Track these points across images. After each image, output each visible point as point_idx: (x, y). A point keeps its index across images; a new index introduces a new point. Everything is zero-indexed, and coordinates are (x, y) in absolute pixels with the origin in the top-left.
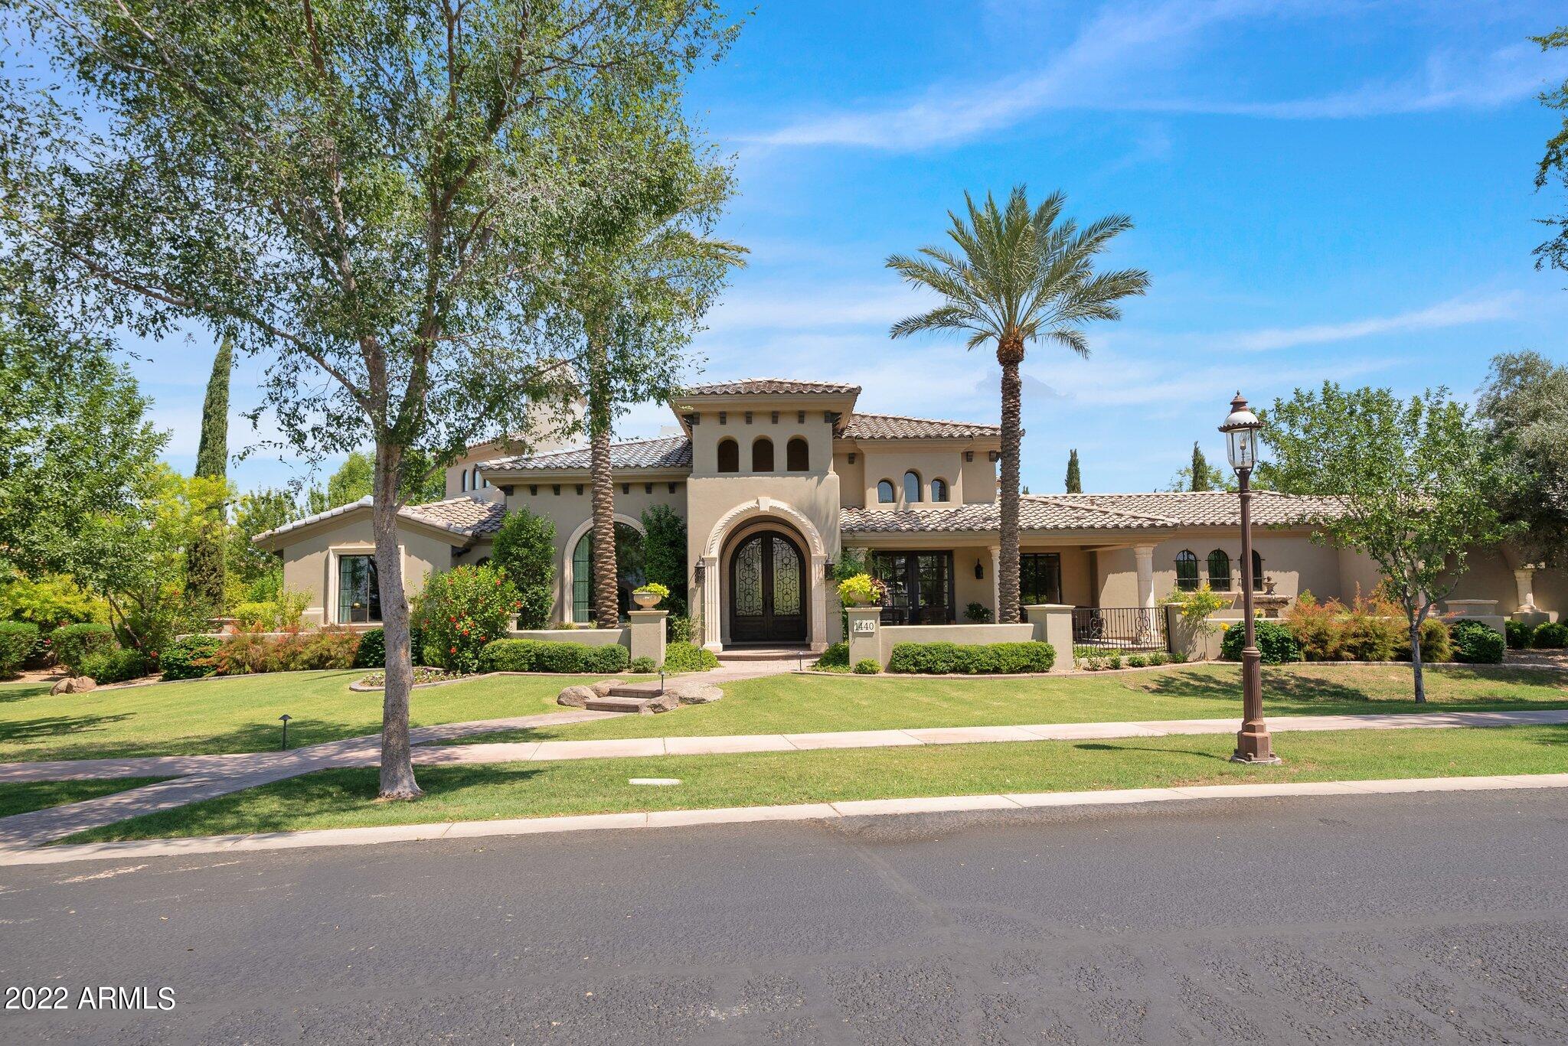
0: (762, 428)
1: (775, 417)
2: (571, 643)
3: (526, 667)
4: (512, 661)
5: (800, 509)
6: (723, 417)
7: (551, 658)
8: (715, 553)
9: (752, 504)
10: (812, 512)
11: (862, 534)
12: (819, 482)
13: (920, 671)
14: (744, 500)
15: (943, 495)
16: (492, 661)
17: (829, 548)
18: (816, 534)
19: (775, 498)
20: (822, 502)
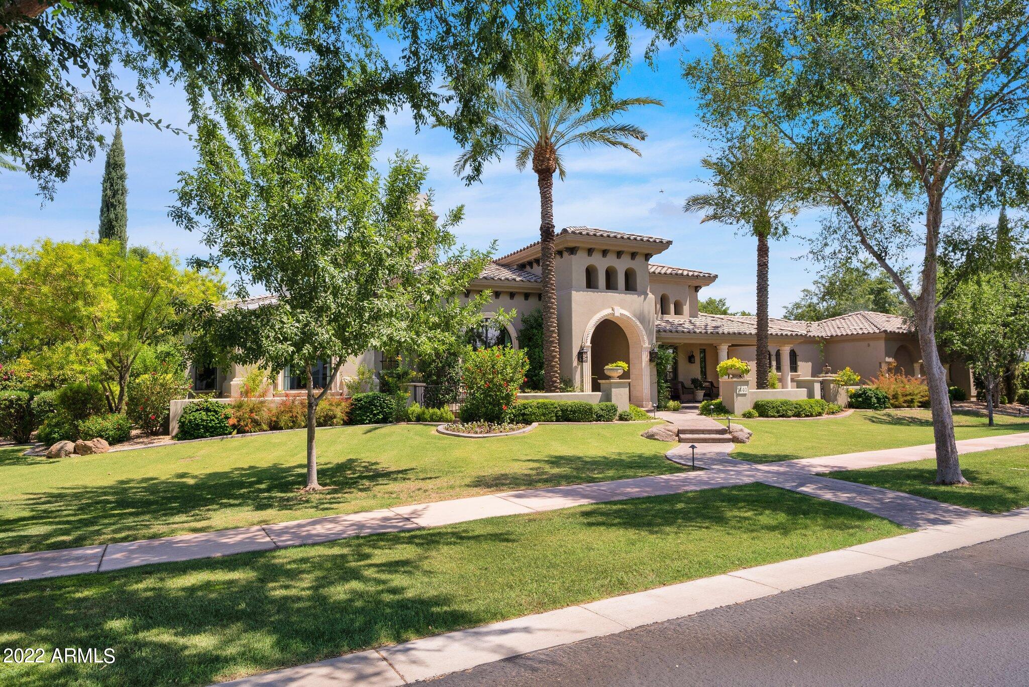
0: (610, 261)
1: (619, 254)
2: (584, 401)
3: (554, 418)
4: (544, 415)
5: (635, 316)
6: (590, 251)
7: (574, 412)
8: (589, 344)
9: (609, 311)
10: (642, 318)
11: (664, 333)
12: (645, 299)
13: (780, 416)
14: (604, 308)
15: (678, 311)
16: (524, 414)
17: (650, 342)
18: (644, 333)
19: (622, 308)
20: (646, 312)
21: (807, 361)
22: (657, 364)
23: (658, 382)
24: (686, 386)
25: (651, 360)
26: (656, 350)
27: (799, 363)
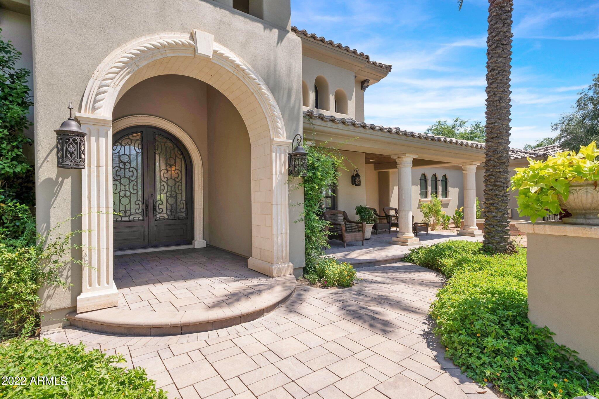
10: (271, 79)
12: (280, 39)
17: (292, 133)
18: (277, 112)
19: (219, 39)
20: (283, 70)
21: (455, 187)
22: (306, 181)
23: (307, 219)
24: (350, 218)
25: (292, 173)
26: (304, 148)
27: (450, 189)
